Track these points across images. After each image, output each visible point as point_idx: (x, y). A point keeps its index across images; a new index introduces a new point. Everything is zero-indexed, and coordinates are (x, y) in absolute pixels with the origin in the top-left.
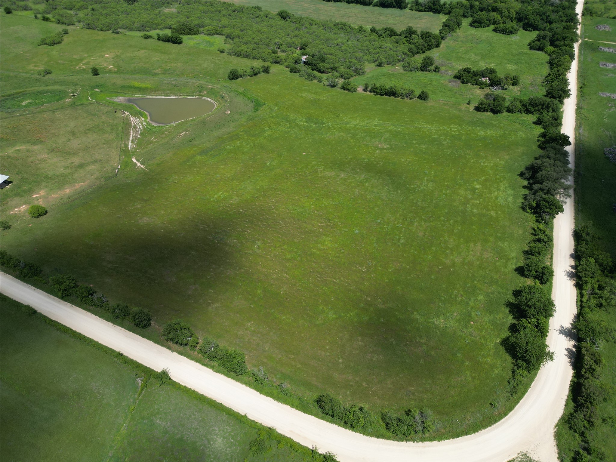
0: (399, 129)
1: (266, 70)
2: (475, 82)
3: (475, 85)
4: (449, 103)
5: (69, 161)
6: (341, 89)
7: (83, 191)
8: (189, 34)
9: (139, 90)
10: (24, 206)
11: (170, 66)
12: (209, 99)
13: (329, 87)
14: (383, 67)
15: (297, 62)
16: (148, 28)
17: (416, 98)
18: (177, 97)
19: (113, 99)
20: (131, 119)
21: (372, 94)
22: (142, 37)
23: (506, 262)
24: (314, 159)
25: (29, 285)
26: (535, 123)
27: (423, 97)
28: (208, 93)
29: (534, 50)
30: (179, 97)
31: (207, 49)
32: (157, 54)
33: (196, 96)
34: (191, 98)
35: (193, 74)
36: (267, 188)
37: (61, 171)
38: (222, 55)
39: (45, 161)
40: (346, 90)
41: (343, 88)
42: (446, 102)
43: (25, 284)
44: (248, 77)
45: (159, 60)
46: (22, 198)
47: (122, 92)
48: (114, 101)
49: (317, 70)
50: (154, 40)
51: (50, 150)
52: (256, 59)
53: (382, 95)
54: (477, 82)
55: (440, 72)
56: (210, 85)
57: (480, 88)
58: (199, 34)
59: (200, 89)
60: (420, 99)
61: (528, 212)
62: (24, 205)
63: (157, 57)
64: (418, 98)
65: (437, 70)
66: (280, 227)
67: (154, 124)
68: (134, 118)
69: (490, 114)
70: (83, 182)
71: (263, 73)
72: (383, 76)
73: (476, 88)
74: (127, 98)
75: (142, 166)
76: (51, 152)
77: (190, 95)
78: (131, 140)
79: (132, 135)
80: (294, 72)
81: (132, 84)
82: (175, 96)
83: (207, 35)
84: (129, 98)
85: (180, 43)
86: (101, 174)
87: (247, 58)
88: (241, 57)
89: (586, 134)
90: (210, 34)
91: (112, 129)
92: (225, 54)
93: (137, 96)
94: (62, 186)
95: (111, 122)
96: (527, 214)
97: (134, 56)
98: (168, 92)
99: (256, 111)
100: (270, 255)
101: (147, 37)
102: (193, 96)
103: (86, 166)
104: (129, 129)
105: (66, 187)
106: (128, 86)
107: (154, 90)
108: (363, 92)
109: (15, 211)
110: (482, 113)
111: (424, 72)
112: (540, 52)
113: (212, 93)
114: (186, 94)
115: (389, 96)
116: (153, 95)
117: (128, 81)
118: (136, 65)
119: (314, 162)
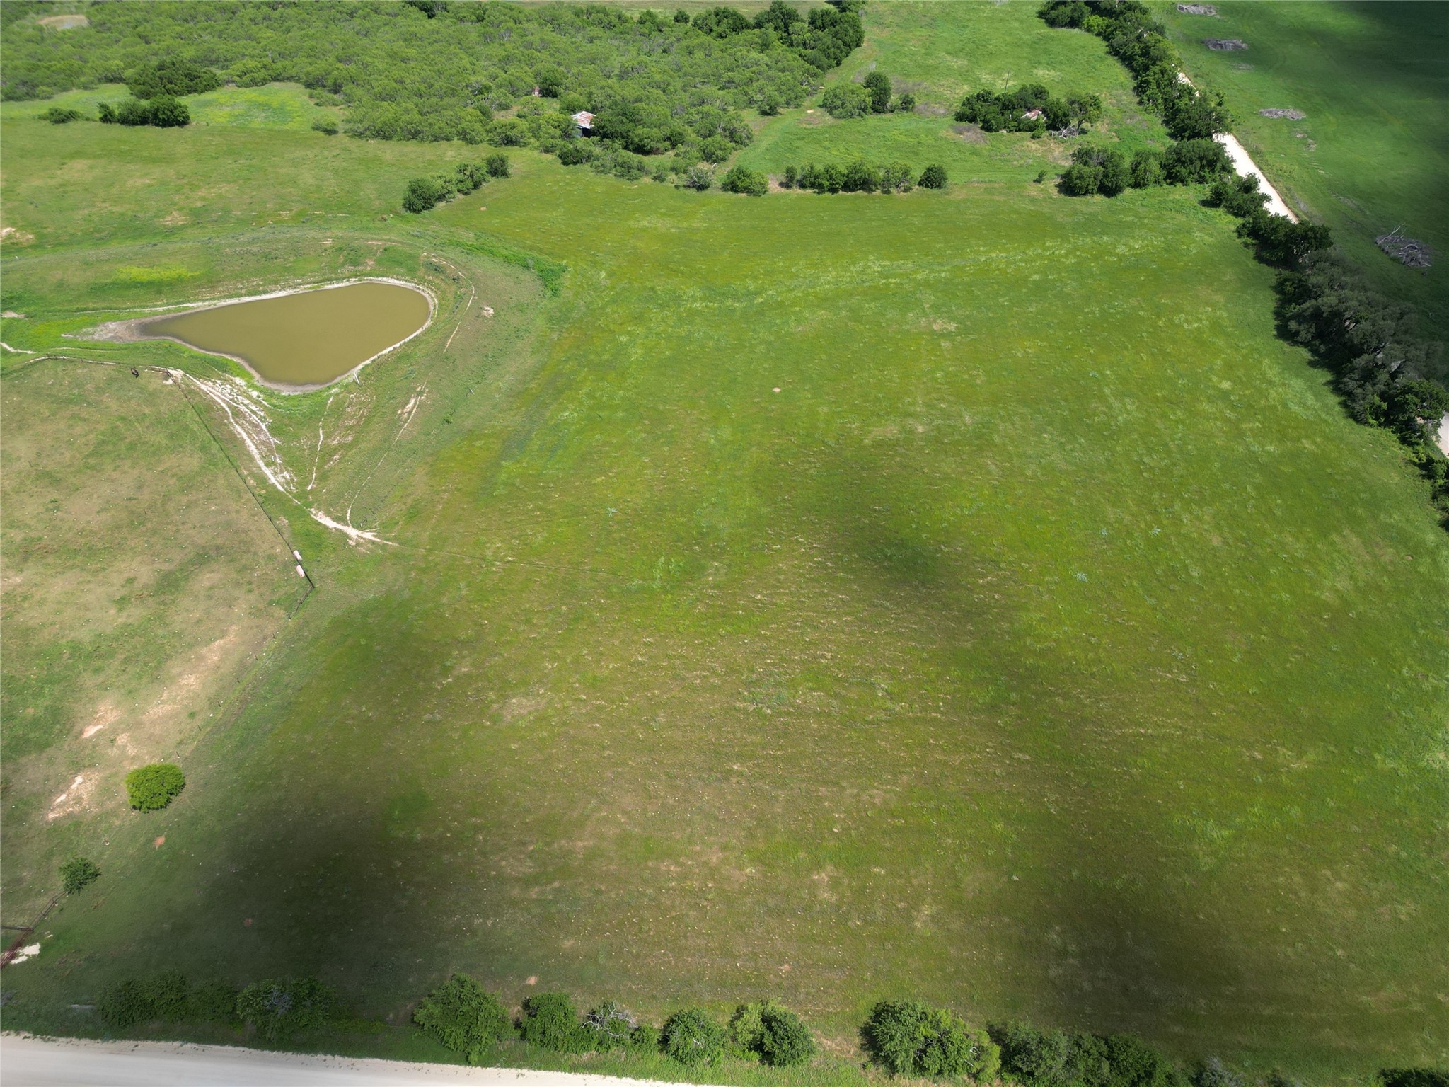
0: (943, 275)
1: (498, 169)
2: (1016, 124)
3: (1016, 131)
4: (996, 185)
5: (117, 580)
6: (726, 190)
7: (242, 667)
8: (190, 92)
9: (157, 288)
10: (79, 779)
11: (203, 199)
12: (393, 282)
13: (693, 191)
14: (779, 116)
15: (567, 134)
16: (44, 88)
17: (917, 187)
18: (291, 292)
19: (86, 334)
20: (203, 387)
21: (809, 191)
22: (42, 118)
23: (1434, 561)
24: (812, 398)
25: (323, 1057)
26: (1205, 203)
27: (933, 179)
28: (379, 262)
29: (1062, 27)
30: (300, 290)
31: (276, 128)
32: (131, 167)
33: (348, 278)
34: (336, 286)
35: (291, 211)
36: (768, 512)
37: (112, 620)
38: (333, 140)
39: (25, 598)
40: (742, 192)
41: (732, 187)
42: (988, 185)
43: (303, 1057)
44: (460, 196)
45: (149, 186)
46: (50, 751)
47: (104, 305)
48: (97, 341)
49: (631, 147)
50: (88, 125)
51: (13, 554)
52: (442, 139)
53: (833, 190)
54: (1019, 124)
55: (915, 110)
56: (373, 239)
57: (1033, 137)
58: (219, 85)
59: (352, 257)
60: (927, 186)
61: (1371, 425)
62: (76, 774)
63: (138, 179)
64: (920, 184)
65: (907, 104)
66: (896, 619)
67: (286, 391)
68: (210, 383)
69: (1099, 198)
70: (221, 638)
71: (492, 180)
72: (798, 139)
73: (1023, 139)
74: (133, 323)
75: (368, 535)
76: (25, 560)
77: (329, 279)
78: (257, 456)
79: (248, 441)
80: (575, 163)
81: (122, 277)
82: (283, 289)
83: (247, 85)
84: (138, 321)
85: (183, 122)
86: (256, 592)
87: (414, 141)
88: (395, 139)
89: (1315, 211)
90: (253, 83)
91: (171, 436)
92: (341, 138)
93: (159, 309)
94: (157, 668)
95: (147, 411)
96: (1372, 430)
97: (63, 185)
98: (255, 281)
99: (555, 292)
100: (937, 709)
101: (62, 118)
102: (338, 280)
103: (186, 579)
104: (225, 424)
105: (175, 671)
106: (113, 284)
107: (209, 283)
108: (784, 190)
109: (59, 806)
110: (1082, 199)
111: (884, 116)
112: (1076, 31)
113: (392, 261)
114: (314, 277)
115: (853, 190)
116: (214, 299)
117: (106, 268)
118: (86, 212)
119: (824, 410)
